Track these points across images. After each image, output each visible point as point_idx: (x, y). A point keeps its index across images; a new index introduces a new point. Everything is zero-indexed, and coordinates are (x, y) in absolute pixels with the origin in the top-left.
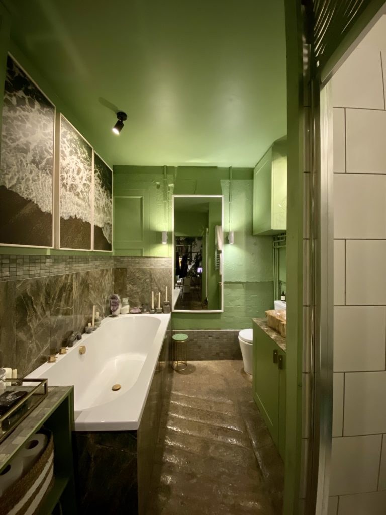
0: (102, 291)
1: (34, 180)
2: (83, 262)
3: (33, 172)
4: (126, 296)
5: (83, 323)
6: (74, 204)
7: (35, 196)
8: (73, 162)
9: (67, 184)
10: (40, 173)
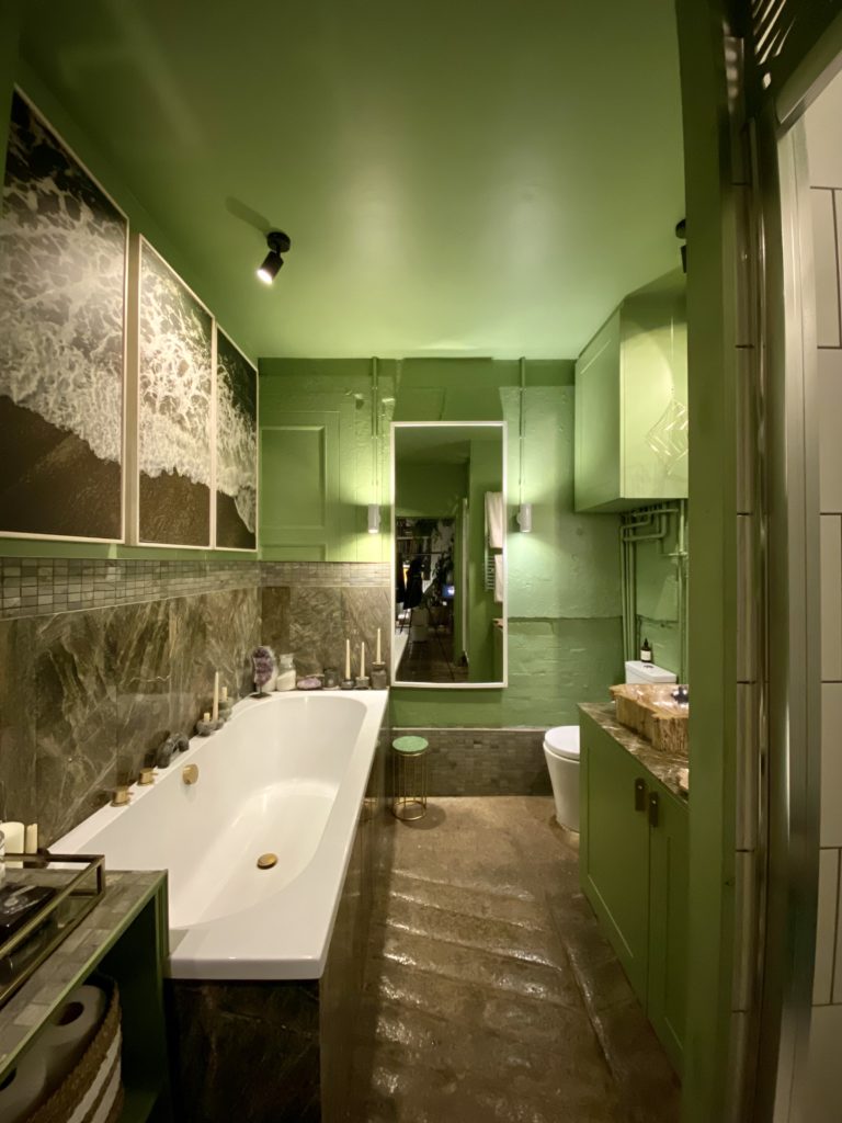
0: (236, 639)
1: (79, 386)
2: (191, 574)
3: (77, 366)
4: (289, 650)
5: (193, 712)
6: (171, 442)
7: (82, 422)
8: (169, 347)
9: (155, 396)
10: (93, 370)
